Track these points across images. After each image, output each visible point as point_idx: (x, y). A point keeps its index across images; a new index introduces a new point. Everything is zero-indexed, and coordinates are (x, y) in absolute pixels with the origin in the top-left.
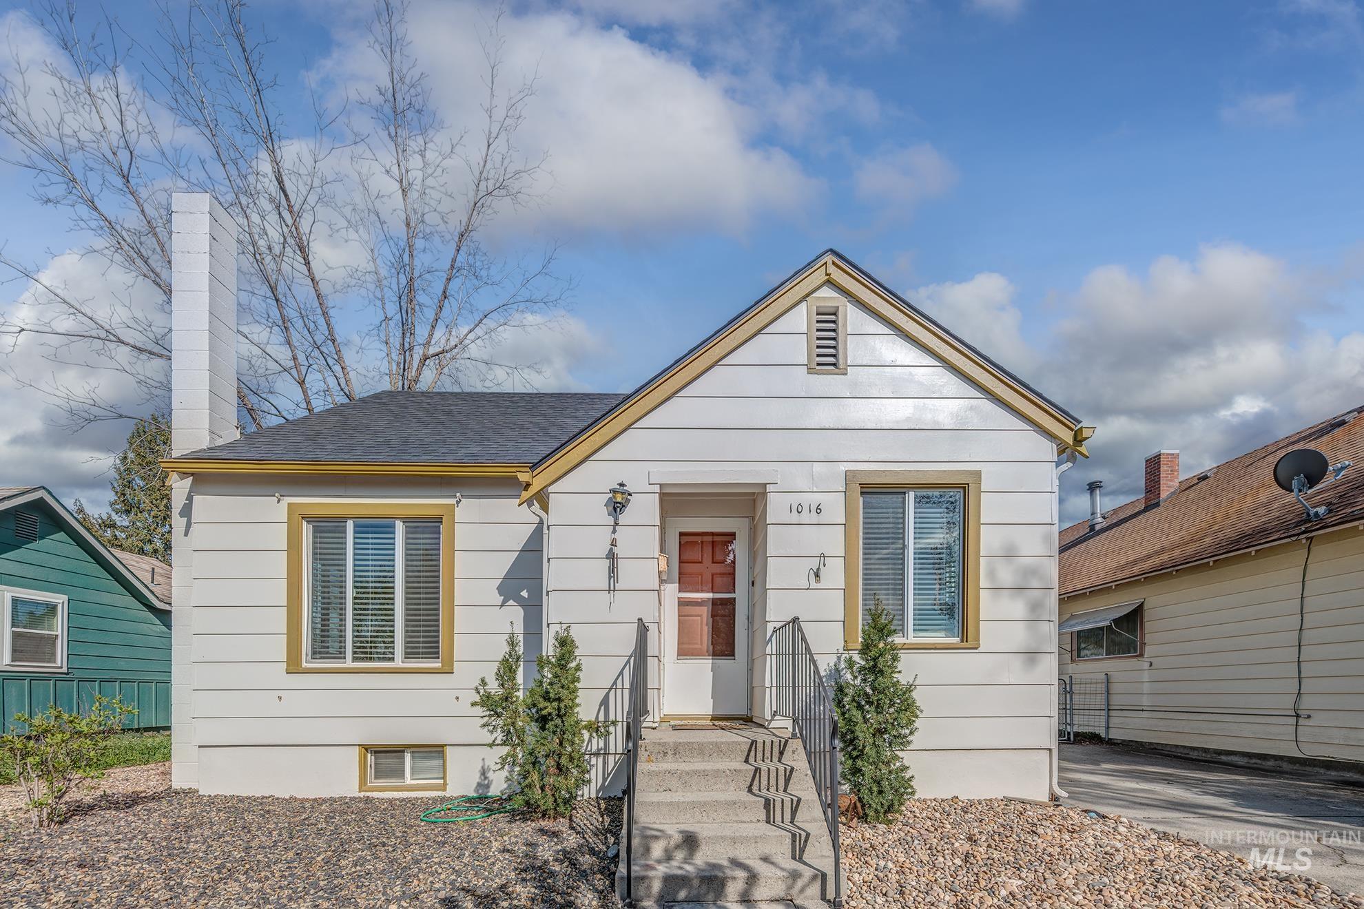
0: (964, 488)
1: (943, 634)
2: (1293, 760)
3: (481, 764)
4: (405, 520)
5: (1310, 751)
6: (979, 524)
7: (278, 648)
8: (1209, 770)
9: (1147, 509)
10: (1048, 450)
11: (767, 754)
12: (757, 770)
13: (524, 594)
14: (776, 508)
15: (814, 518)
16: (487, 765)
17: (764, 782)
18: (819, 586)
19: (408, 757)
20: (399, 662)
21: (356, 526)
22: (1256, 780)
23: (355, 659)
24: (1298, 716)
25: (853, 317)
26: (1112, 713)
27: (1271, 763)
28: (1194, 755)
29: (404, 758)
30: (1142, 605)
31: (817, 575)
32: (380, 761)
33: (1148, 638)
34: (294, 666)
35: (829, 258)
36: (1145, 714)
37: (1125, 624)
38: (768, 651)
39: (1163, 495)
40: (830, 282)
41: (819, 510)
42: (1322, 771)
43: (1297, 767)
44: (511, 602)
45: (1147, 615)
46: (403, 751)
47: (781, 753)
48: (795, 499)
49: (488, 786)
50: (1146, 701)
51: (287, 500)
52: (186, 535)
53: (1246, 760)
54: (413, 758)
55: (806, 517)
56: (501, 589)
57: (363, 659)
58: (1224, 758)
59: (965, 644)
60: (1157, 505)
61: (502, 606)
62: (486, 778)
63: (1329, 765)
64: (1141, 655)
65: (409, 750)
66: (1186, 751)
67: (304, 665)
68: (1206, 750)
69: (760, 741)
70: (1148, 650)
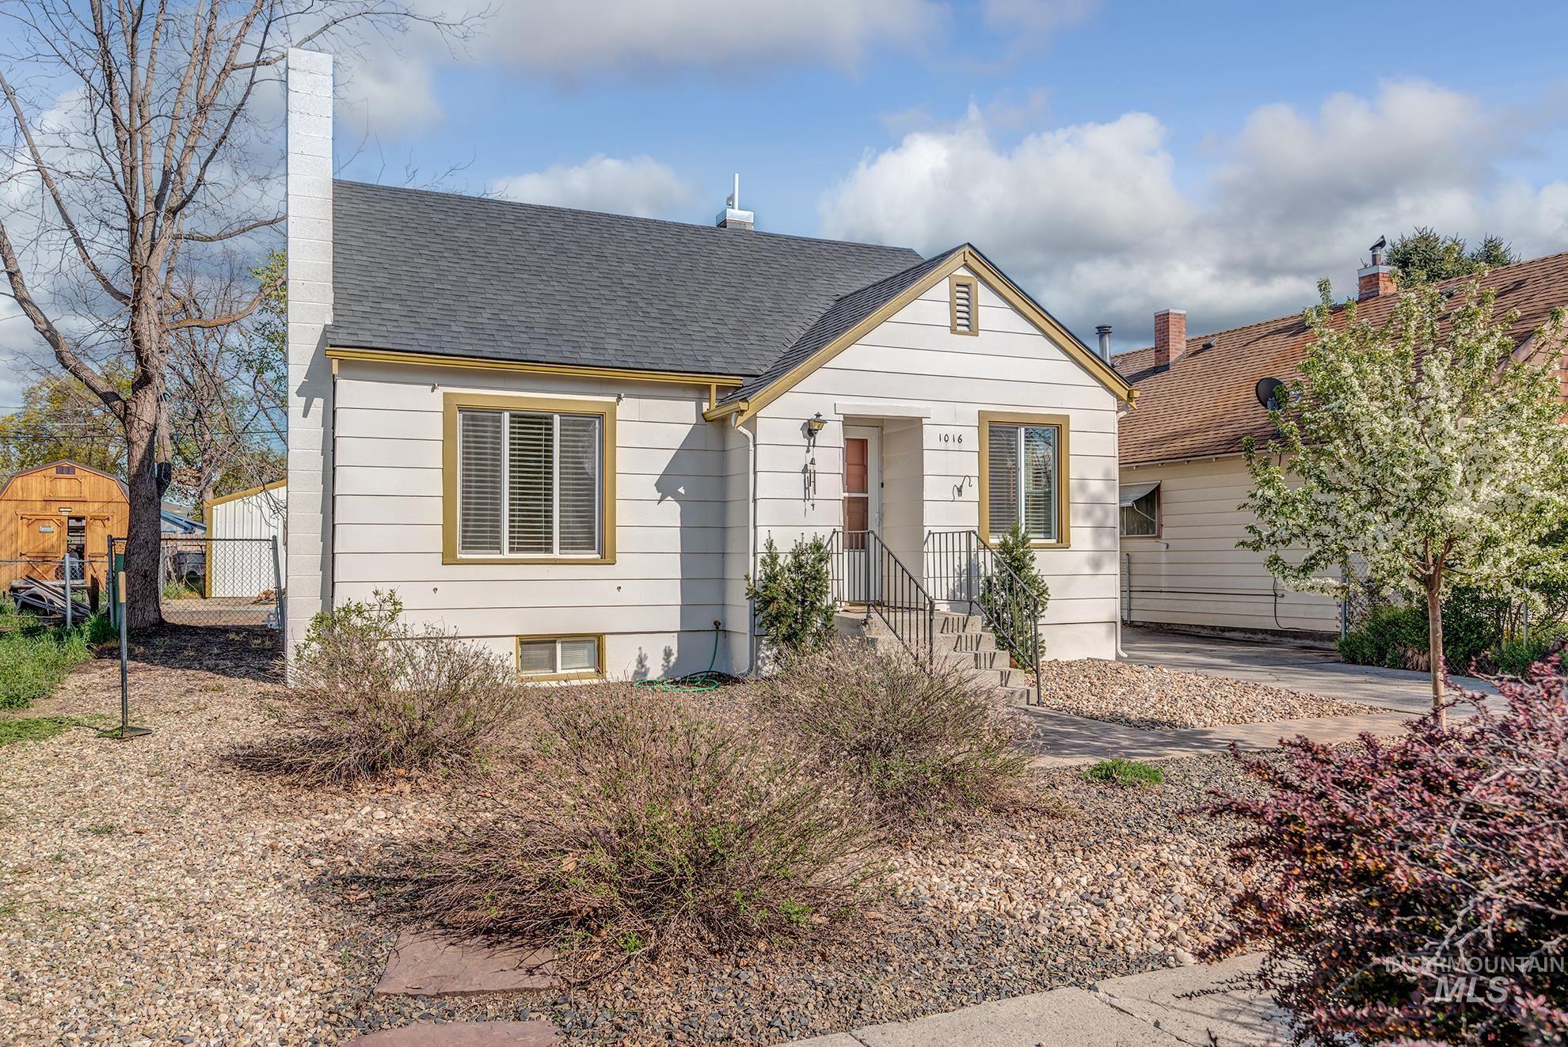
0: (1059, 428)
1: (1042, 536)
2: (1274, 633)
3: (638, 653)
4: (562, 414)
5: (1285, 624)
6: (1069, 455)
7: (434, 539)
8: (1215, 644)
9: (1155, 370)
10: (1111, 402)
11: (955, 627)
12: (960, 637)
13: (681, 490)
14: (930, 436)
15: (956, 446)
16: (644, 652)
17: (964, 645)
18: (961, 498)
19: (559, 646)
20: (556, 554)
21: (512, 416)
22: (1246, 649)
23: (511, 550)
24: (1276, 595)
25: (983, 294)
26: (1134, 595)
27: (1260, 636)
28: (1204, 632)
29: (555, 649)
30: (1158, 487)
31: (960, 490)
32: (526, 653)
33: (1165, 520)
34: (449, 558)
35: (967, 249)
36: (1163, 595)
37: (1144, 506)
38: (925, 549)
39: (1172, 359)
40: (966, 266)
41: (960, 440)
42: (1292, 640)
43: (1276, 638)
44: (669, 498)
45: (1165, 497)
46: (555, 642)
47: (965, 626)
48: (944, 430)
49: (645, 674)
50: (1164, 583)
51: (441, 390)
52: (305, 415)
53: (1243, 635)
54: (563, 649)
55: (951, 445)
56: (658, 486)
57: (519, 550)
58: (1227, 634)
59: (1060, 545)
60: (1166, 368)
61: (660, 501)
62: (643, 666)
63: (1296, 634)
64: (1159, 537)
65: (558, 640)
66: (1198, 630)
67: (459, 556)
68: (1213, 628)
69: (950, 618)
70: (1165, 532)
